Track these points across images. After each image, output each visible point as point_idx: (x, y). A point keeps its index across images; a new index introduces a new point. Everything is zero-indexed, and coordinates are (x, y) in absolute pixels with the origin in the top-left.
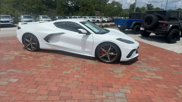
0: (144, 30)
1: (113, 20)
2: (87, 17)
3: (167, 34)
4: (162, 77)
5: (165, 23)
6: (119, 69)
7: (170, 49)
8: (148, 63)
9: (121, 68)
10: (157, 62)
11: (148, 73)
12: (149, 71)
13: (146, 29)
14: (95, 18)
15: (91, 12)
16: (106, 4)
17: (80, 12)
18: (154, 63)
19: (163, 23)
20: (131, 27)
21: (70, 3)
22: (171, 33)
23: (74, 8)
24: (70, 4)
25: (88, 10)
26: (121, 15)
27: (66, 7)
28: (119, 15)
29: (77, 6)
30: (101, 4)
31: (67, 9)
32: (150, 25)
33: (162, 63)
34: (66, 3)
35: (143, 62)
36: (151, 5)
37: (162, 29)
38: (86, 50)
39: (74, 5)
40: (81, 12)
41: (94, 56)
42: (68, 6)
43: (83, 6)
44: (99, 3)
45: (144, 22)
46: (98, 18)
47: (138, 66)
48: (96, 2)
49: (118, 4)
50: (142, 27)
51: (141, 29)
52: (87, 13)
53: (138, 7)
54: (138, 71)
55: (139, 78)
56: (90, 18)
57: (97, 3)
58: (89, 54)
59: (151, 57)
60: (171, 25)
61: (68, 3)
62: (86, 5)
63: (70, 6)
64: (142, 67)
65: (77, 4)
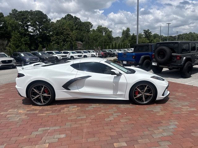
0: (156, 65)
1: (105, 54)
2: (69, 51)
3: (182, 67)
4: (195, 108)
5: (178, 56)
6: (157, 109)
7: (189, 84)
8: (178, 99)
9: (157, 107)
10: (184, 97)
11: (183, 107)
12: (183, 106)
13: (159, 63)
14: (80, 52)
15: (71, 43)
16: (89, 31)
17: (53, 44)
18: (183, 99)
19: (176, 56)
20: (140, 62)
21: (32, 29)
22: (185, 66)
23: (40, 38)
24: (32, 31)
25: (65, 41)
26: (114, 46)
27: (25, 36)
28: (111, 46)
29: (45, 34)
30: (82, 30)
31: (27, 38)
32: (163, 58)
33: (189, 98)
34: (25, 29)
35: (173, 99)
36: (149, 32)
37: (176, 62)
38: (119, 93)
39: (38, 32)
40: (56, 43)
41: (128, 99)
42: (29, 34)
43: (57, 34)
44: (79, 30)
45: (156, 56)
46: (85, 52)
47: (171, 103)
48: (75, 28)
49: (106, 31)
50: (154, 62)
51: (154, 64)
52: (64, 45)
53: (134, 34)
54: (174, 107)
55: (178, 113)
56: (73, 53)
57: (77, 29)
58: (123, 98)
59: (177, 93)
60: (184, 58)
61: (28, 29)
62: (62, 33)
63: (31, 34)
64: (175, 103)
65: (43, 30)
